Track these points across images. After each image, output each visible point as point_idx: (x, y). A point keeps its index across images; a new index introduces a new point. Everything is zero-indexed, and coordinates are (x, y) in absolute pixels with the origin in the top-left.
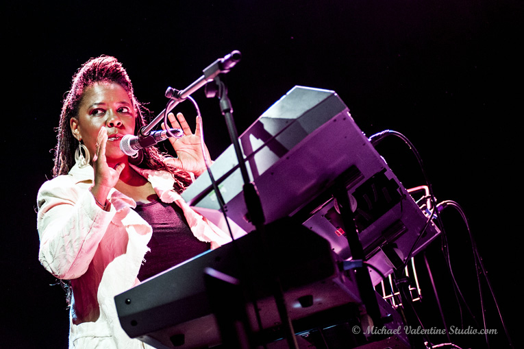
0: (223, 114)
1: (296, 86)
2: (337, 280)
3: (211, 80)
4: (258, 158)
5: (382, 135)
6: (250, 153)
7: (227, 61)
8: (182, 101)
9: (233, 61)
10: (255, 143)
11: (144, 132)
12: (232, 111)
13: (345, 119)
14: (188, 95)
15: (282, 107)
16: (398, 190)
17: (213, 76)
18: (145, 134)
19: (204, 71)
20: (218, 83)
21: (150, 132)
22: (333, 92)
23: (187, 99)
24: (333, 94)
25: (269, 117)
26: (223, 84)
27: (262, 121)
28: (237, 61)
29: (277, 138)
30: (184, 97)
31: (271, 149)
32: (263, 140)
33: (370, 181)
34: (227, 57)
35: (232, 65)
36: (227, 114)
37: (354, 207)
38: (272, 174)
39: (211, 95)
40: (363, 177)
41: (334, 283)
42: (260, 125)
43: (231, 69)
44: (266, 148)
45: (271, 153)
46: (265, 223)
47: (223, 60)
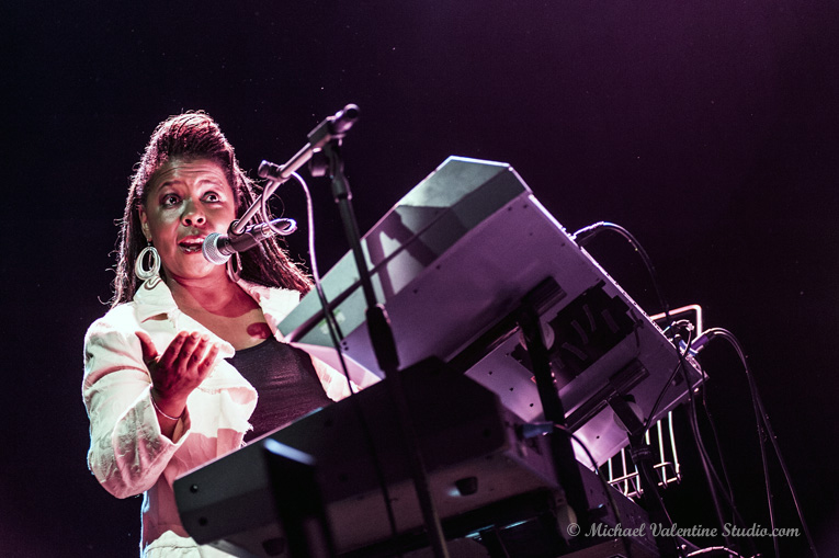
0: (337, 201)
1: (452, 158)
2: (512, 452)
3: (317, 150)
4: (393, 268)
5: (593, 229)
6: (380, 260)
7: (339, 120)
8: (284, 181)
9: (347, 121)
10: (388, 245)
11: (236, 228)
12: (350, 197)
13: (525, 207)
14: (292, 172)
15: (429, 190)
16: (628, 313)
17: (322, 143)
18: (238, 232)
19: (309, 135)
20: (329, 154)
21: (245, 228)
22: (506, 165)
23: (292, 177)
24: (507, 168)
25: (410, 204)
26: (336, 156)
27: (399, 211)
28: (355, 120)
29: (421, 237)
30: (286, 175)
31: (413, 253)
32: (400, 240)
33: (579, 300)
34: (339, 114)
35: (347, 126)
36: (343, 201)
37: (549, 341)
38: (415, 291)
39: (318, 173)
40: (565, 295)
41: (507, 458)
42: (396, 217)
43: (346, 132)
44: (404, 253)
45: (412, 260)
46: (401, 368)
47: (333, 118)
